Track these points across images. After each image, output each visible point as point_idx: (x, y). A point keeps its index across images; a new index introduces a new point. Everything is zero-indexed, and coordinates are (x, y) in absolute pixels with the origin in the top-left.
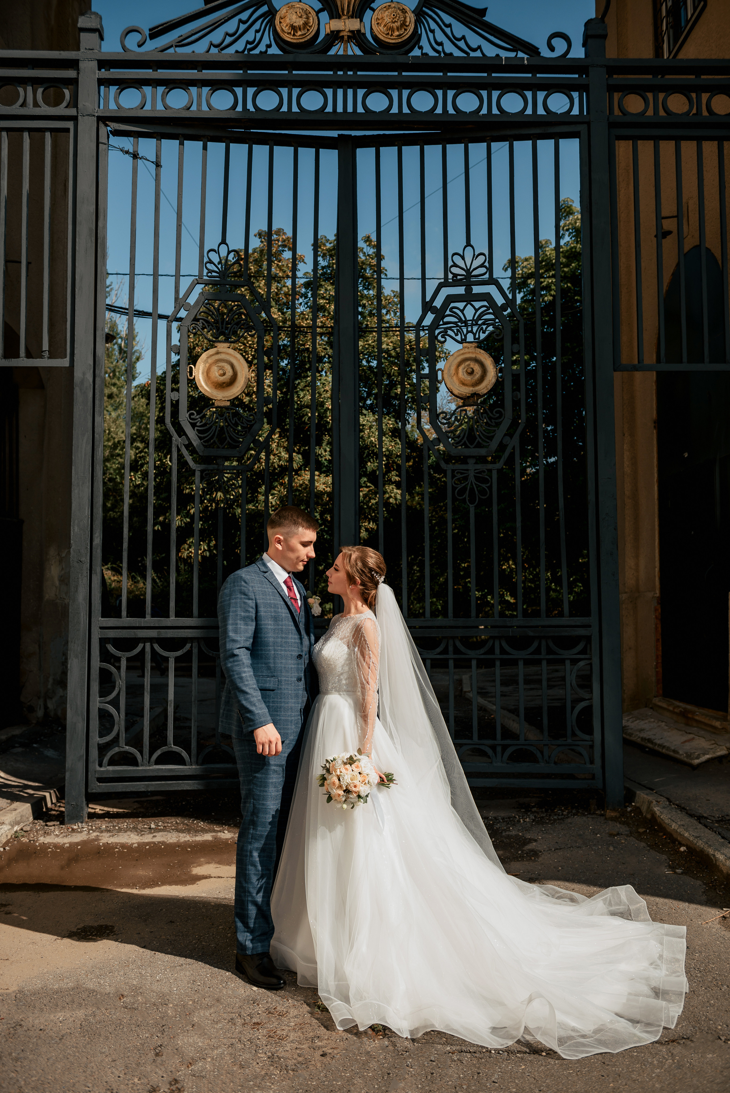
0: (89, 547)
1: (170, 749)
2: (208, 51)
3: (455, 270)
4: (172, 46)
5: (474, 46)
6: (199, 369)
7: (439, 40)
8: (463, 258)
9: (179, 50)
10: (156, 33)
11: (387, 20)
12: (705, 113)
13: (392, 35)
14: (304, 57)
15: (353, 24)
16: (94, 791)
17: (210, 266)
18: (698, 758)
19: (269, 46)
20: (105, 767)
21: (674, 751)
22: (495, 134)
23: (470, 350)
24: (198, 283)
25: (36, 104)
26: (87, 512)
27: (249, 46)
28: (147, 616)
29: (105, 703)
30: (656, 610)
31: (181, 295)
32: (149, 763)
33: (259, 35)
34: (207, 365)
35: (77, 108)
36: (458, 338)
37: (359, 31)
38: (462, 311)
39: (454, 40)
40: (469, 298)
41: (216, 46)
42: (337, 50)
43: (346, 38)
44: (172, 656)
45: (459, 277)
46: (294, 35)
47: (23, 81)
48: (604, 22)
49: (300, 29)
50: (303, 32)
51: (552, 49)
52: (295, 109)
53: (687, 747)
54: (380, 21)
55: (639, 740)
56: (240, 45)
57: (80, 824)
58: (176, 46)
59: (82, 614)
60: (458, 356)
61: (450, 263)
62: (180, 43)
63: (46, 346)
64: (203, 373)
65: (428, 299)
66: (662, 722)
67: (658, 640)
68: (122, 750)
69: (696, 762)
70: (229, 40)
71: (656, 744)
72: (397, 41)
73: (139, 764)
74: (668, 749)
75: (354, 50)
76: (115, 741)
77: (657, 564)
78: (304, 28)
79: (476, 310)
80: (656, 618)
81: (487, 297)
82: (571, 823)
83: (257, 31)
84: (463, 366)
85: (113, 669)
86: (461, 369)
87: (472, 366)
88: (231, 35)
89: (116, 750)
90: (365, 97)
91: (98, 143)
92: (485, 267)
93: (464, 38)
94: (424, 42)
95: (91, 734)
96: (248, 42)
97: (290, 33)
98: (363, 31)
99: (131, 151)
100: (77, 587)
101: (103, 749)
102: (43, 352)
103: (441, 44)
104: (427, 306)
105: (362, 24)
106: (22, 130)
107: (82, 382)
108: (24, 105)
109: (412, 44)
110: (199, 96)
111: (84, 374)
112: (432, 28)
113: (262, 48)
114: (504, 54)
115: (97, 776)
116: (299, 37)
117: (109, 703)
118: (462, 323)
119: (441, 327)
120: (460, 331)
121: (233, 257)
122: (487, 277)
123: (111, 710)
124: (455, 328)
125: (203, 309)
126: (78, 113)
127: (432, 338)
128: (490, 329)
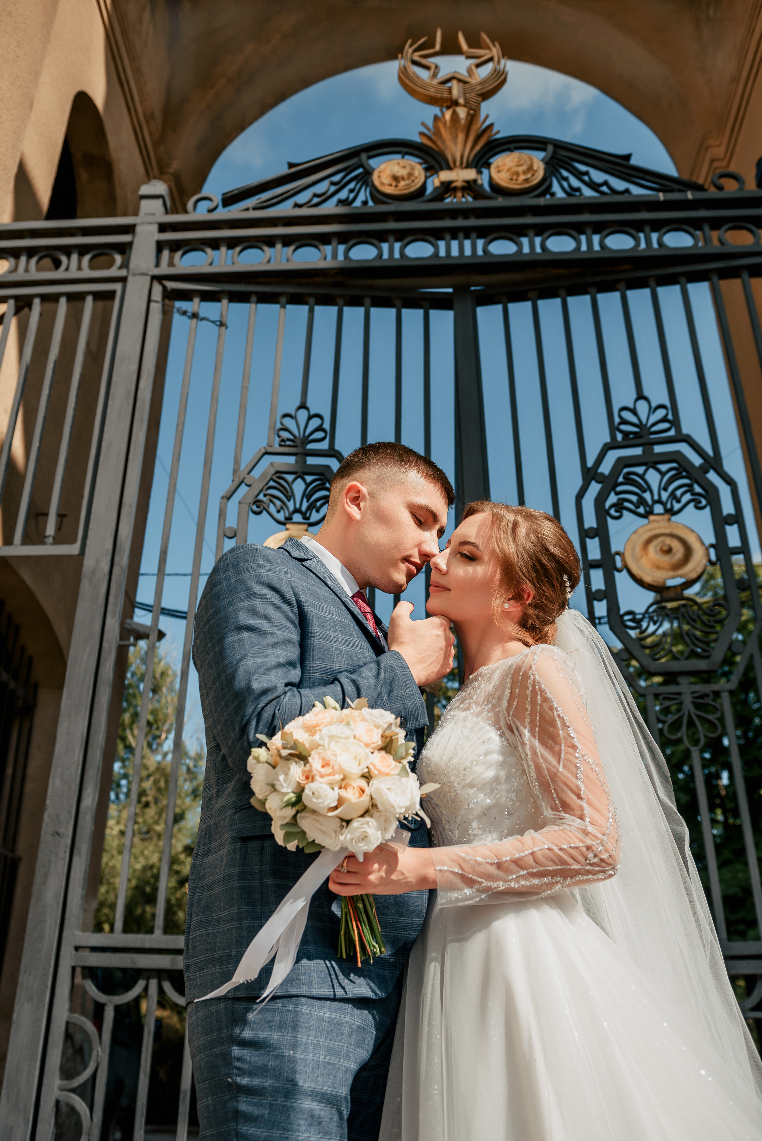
0: (74, 811)
2: (293, 209)
3: (624, 428)
4: (248, 209)
5: (620, 190)
7: (576, 187)
8: (634, 412)
9: (255, 211)
10: (230, 201)
11: (510, 165)
13: (517, 180)
14: (408, 207)
15: (470, 174)
17: (285, 435)
19: (366, 202)
22: (661, 272)
23: (661, 524)
24: (267, 453)
25: (79, 268)
26: (78, 755)
27: (341, 203)
28: (156, 932)
29: (69, 1091)
31: (242, 467)
33: (352, 194)
35: (128, 269)
36: (641, 510)
37: (475, 181)
38: (642, 477)
39: (593, 186)
40: (651, 460)
41: (301, 205)
42: (451, 200)
43: (460, 188)
45: (632, 436)
46: (396, 186)
47: (67, 250)
49: (403, 181)
50: (407, 182)
51: (721, 188)
52: (398, 257)
54: (501, 171)
56: (332, 203)
58: (254, 208)
59: (48, 924)
60: (645, 533)
61: (617, 420)
62: (260, 205)
63: (50, 530)
65: (589, 465)
70: (317, 199)
72: (524, 186)
75: (467, 199)
78: (408, 180)
79: (663, 474)
81: (676, 457)
83: (351, 191)
84: (654, 544)
86: (652, 548)
87: (667, 543)
88: (320, 196)
90: (487, 244)
91: (149, 301)
93: (605, 183)
94: (557, 188)
96: (340, 201)
97: (391, 185)
98: (480, 182)
99: (190, 310)
102: (45, 536)
103: (578, 190)
104: (590, 474)
105: (479, 175)
106: (58, 295)
108: (66, 270)
109: (542, 189)
111: (98, 562)
112: (566, 176)
113: (358, 203)
114: (656, 194)
116: (403, 188)
117: (77, 1091)
118: (644, 491)
119: (613, 498)
120: (642, 501)
121: (315, 423)
122: (672, 433)
123: (80, 1105)
124: (634, 498)
125: (272, 483)
126: (128, 272)
127: (602, 513)
128: (688, 497)
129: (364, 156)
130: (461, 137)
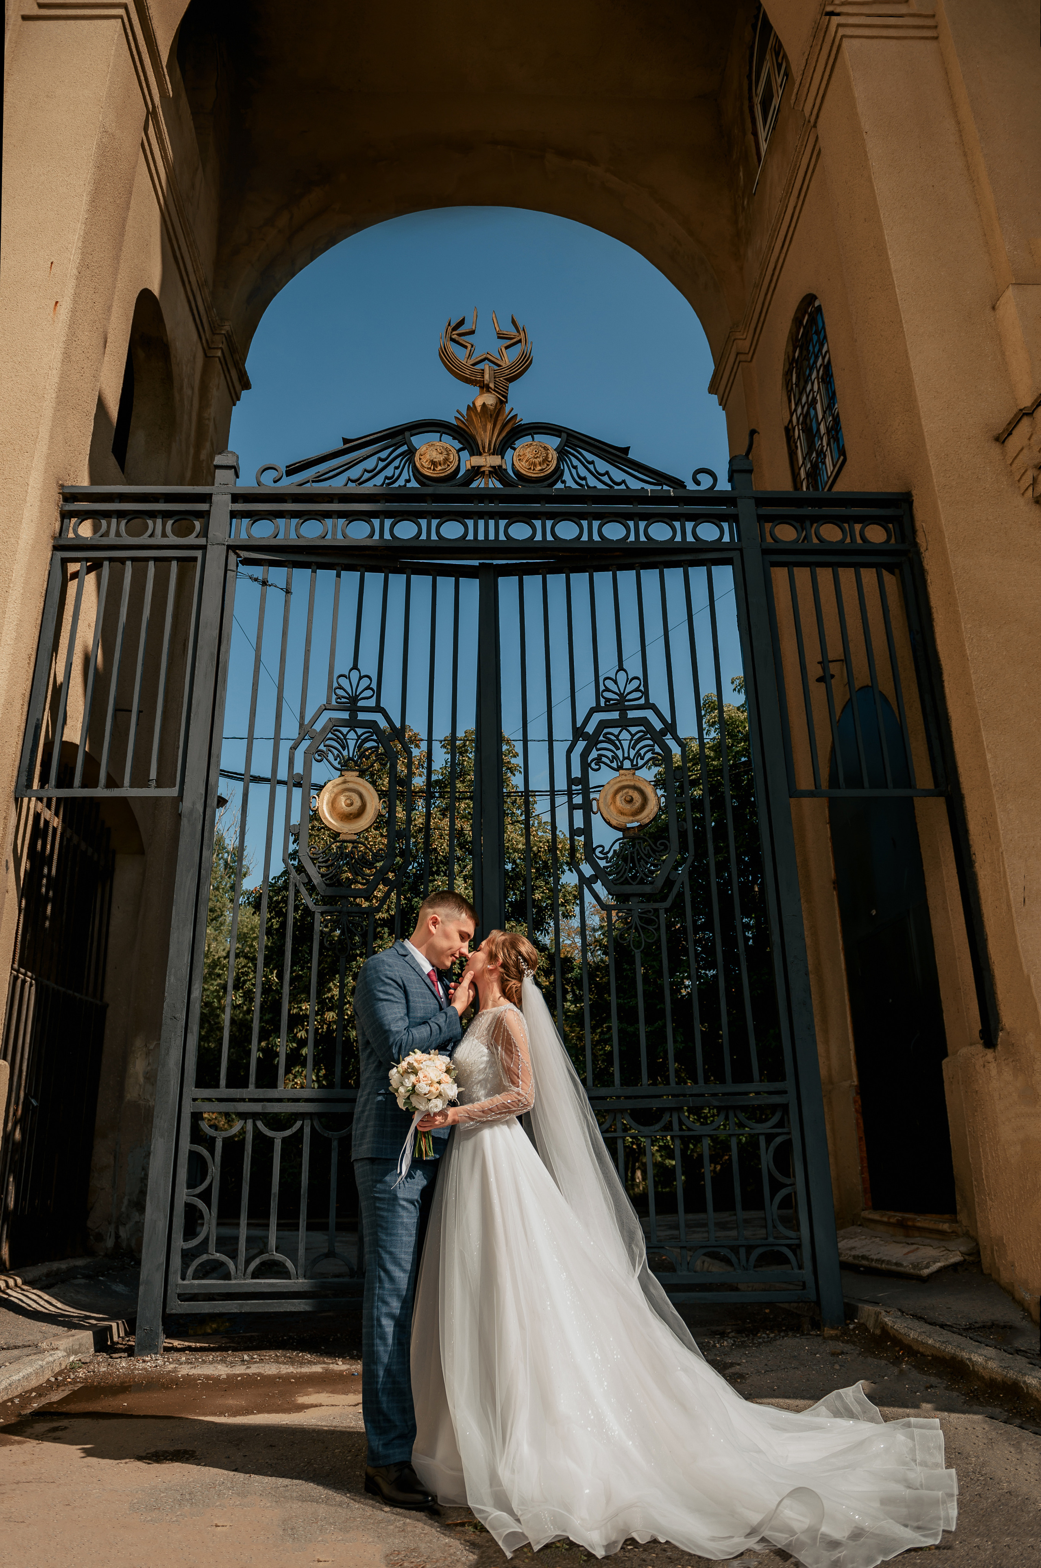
0: (186, 1001)
1: (272, 1258)
2: (346, 485)
3: (606, 694)
4: (308, 482)
5: (618, 480)
6: (323, 799)
7: (582, 475)
8: (616, 682)
9: (314, 484)
10: (292, 470)
11: (529, 456)
12: (859, 541)
13: (534, 470)
14: (443, 489)
15: (496, 460)
16: (174, 1311)
17: (340, 692)
18: (927, 1267)
19: (408, 481)
20: (189, 1280)
21: (897, 1264)
22: (644, 560)
23: (628, 777)
24: (326, 709)
25: (164, 535)
26: (187, 958)
27: (387, 481)
28: (250, 1086)
29: (194, 1196)
30: (855, 1102)
31: (307, 721)
32: (244, 1275)
33: (397, 472)
34: (333, 795)
35: (207, 537)
36: (614, 765)
37: (500, 467)
38: (617, 737)
39: (597, 475)
40: (624, 723)
41: (353, 481)
42: (479, 483)
43: (487, 472)
44: (278, 1137)
45: (612, 702)
46: (434, 470)
47: (152, 515)
48: (748, 458)
49: (440, 465)
50: (443, 467)
51: (698, 483)
52: (434, 537)
53: (912, 1257)
54: (521, 458)
55: (851, 1259)
56: (379, 480)
57: (153, 1356)
58: (313, 482)
59: (172, 1083)
60: (615, 784)
61: (602, 688)
62: (318, 479)
63: (153, 775)
64: (327, 804)
65: (578, 725)
66: (876, 1237)
67: (860, 1139)
68: (212, 1257)
69: (926, 1272)
70: (367, 475)
71: (872, 1260)
72: (539, 475)
73: (232, 1277)
74: (889, 1262)
75: (494, 484)
76: (203, 1247)
77: (852, 1046)
78: (444, 464)
79: (633, 735)
80: (856, 1111)
81: (644, 722)
82: (781, 1345)
83: (396, 468)
84: (621, 794)
85: (205, 1153)
86: (618, 797)
87: (630, 794)
88: (369, 472)
89: (204, 1257)
90: (507, 527)
91: (226, 572)
92: (640, 691)
93: (607, 473)
94: (567, 476)
95: (173, 1236)
96: (386, 478)
97: (429, 469)
98: (504, 467)
99: (260, 578)
100: (168, 1049)
101: (188, 1256)
102: (149, 781)
103: (584, 479)
104: (578, 733)
105: (504, 461)
106: (147, 559)
107: (191, 812)
108: (151, 536)
109: (555, 477)
110: (335, 526)
111: (194, 804)
112: (575, 464)
113: (401, 482)
114: (649, 487)
115: (178, 1291)
116: (439, 472)
117: (199, 1196)
118: (618, 749)
119: (594, 754)
120: (615, 757)
121: (365, 682)
122: (642, 701)
123: (201, 1205)
124: (610, 754)
125: (330, 735)
126: (207, 542)
127: (585, 766)
128: (649, 755)
129: (407, 434)
130: (489, 426)
